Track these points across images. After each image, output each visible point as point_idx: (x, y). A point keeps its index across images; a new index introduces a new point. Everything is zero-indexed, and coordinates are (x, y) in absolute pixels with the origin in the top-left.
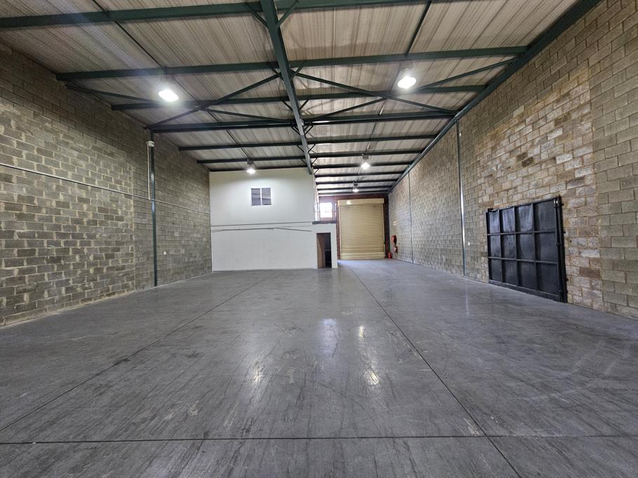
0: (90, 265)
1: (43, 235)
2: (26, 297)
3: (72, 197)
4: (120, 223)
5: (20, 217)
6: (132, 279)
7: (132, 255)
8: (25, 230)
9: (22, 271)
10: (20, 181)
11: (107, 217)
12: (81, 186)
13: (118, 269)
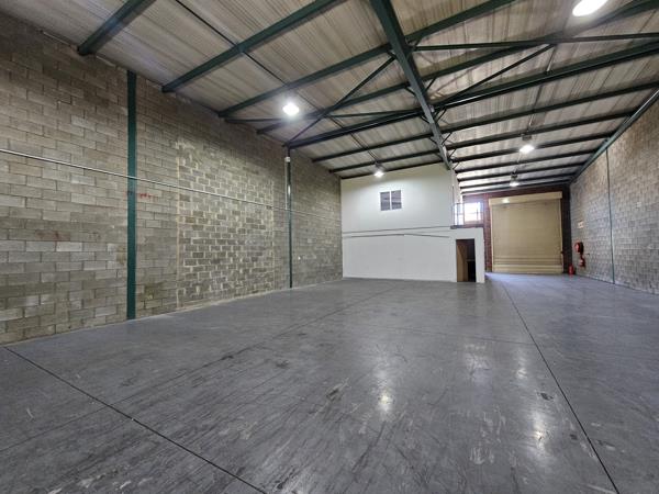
0: (240, 266)
1: (209, 242)
2: (198, 289)
3: (228, 211)
4: (263, 231)
5: (195, 227)
6: (272, 280)
7: (271, 259)
8: (197, 238)
9: (195, 269)
10: (195, 200)
11: (253, 226)
12: (235, 201)
13: (260, 271)
